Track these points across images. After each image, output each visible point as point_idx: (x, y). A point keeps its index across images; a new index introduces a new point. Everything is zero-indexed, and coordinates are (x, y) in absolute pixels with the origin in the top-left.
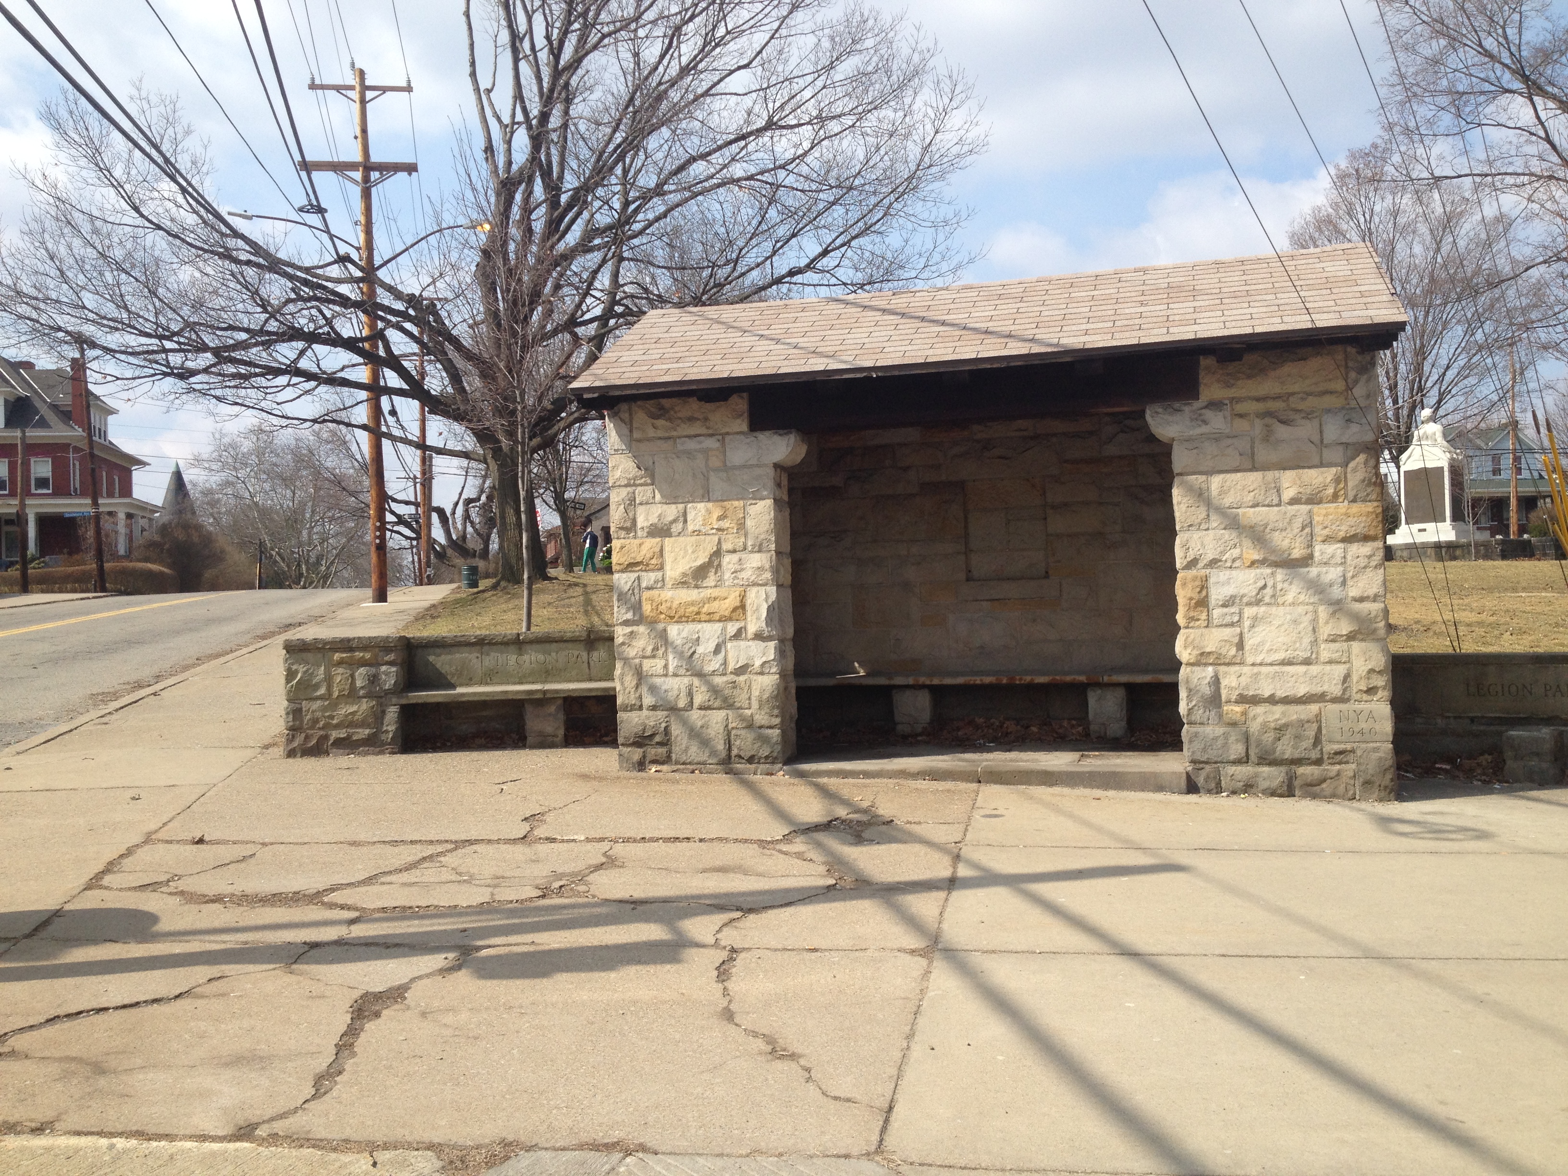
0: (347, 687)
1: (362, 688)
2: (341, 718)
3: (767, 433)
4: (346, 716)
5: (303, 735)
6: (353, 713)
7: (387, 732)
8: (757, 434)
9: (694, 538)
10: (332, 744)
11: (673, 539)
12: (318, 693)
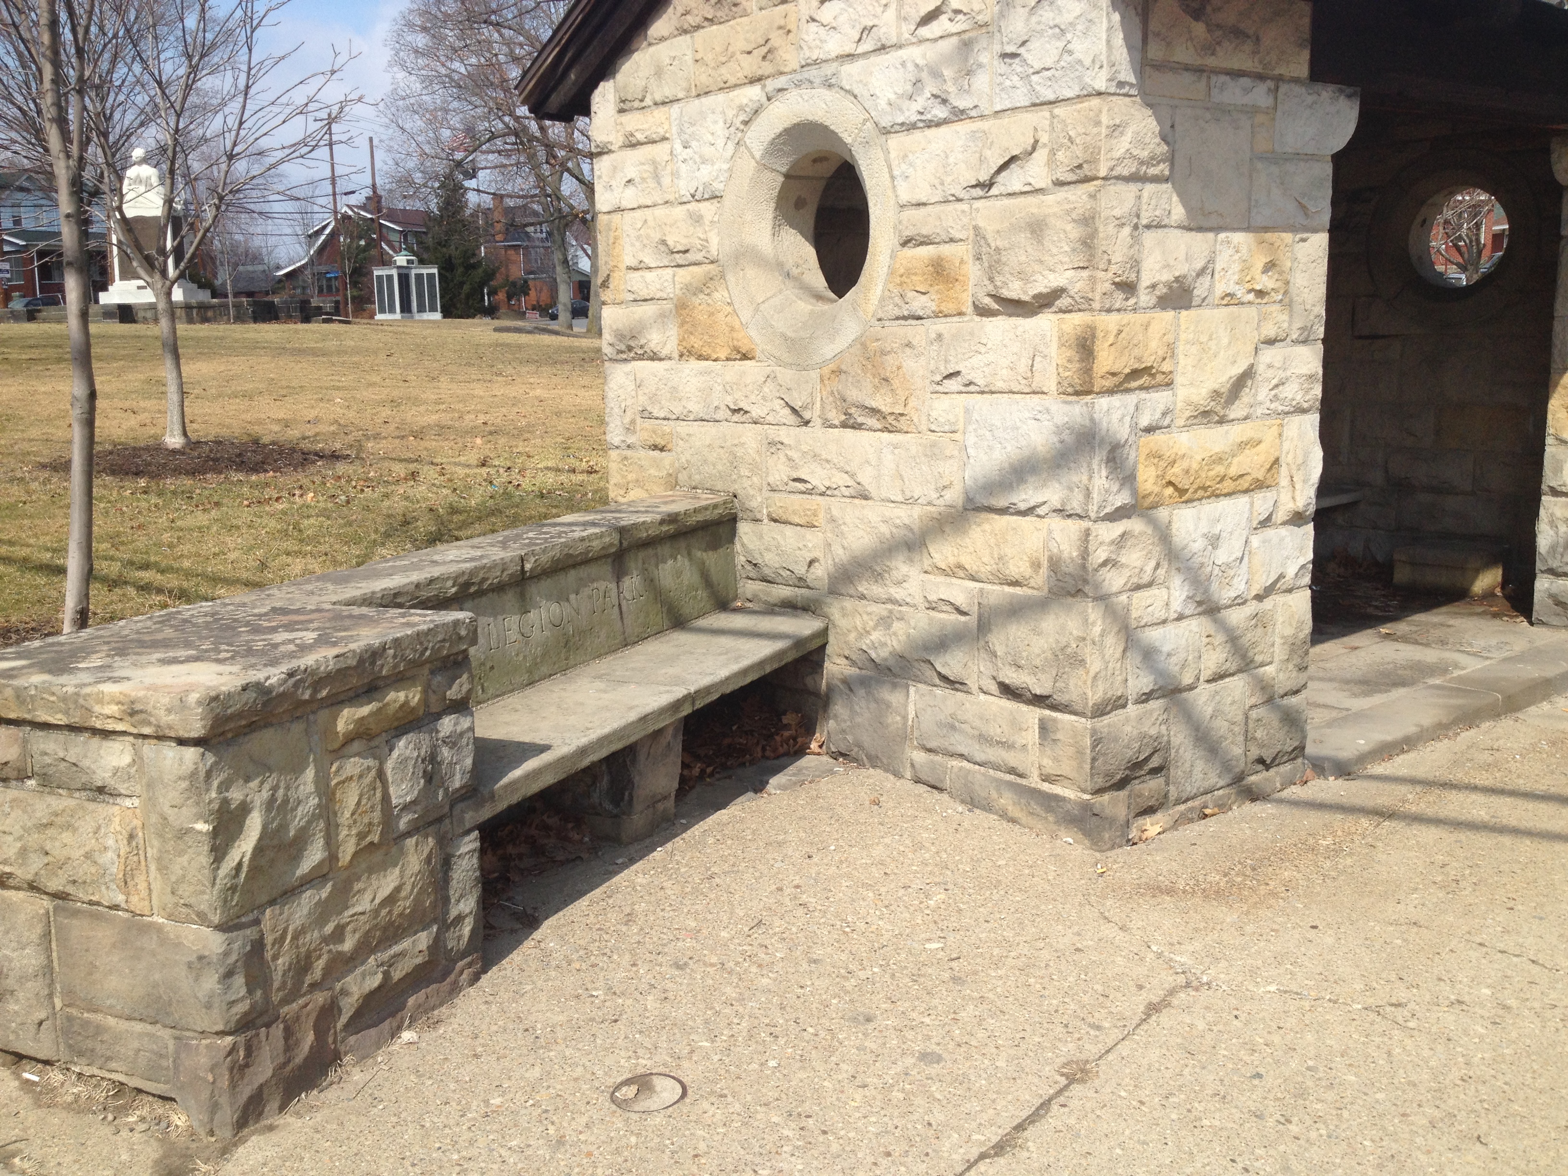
0: (377, 816)
1: (406, 807)
2: (364, 923)
3: (1331, 87)
4: (376, 912)
5: (277, 1031)
6: (391, 900)
7: (460, 919)
8: (1319, 86)
9: (1225, 310)
10: (346, 1026)
11: (1192, 312)
12: (306, 866)
